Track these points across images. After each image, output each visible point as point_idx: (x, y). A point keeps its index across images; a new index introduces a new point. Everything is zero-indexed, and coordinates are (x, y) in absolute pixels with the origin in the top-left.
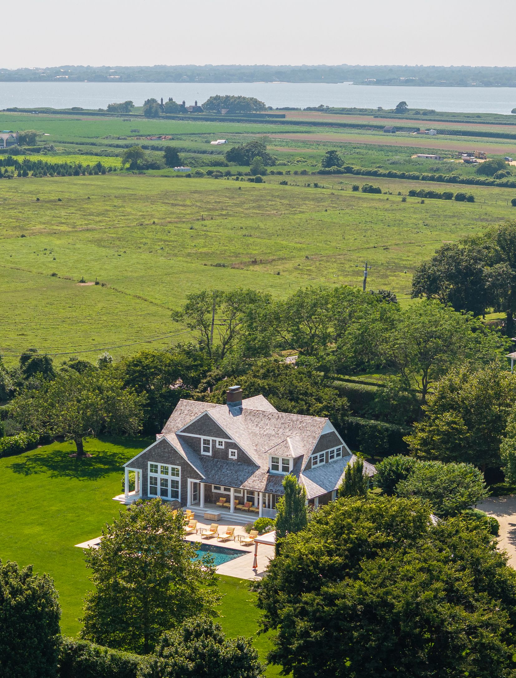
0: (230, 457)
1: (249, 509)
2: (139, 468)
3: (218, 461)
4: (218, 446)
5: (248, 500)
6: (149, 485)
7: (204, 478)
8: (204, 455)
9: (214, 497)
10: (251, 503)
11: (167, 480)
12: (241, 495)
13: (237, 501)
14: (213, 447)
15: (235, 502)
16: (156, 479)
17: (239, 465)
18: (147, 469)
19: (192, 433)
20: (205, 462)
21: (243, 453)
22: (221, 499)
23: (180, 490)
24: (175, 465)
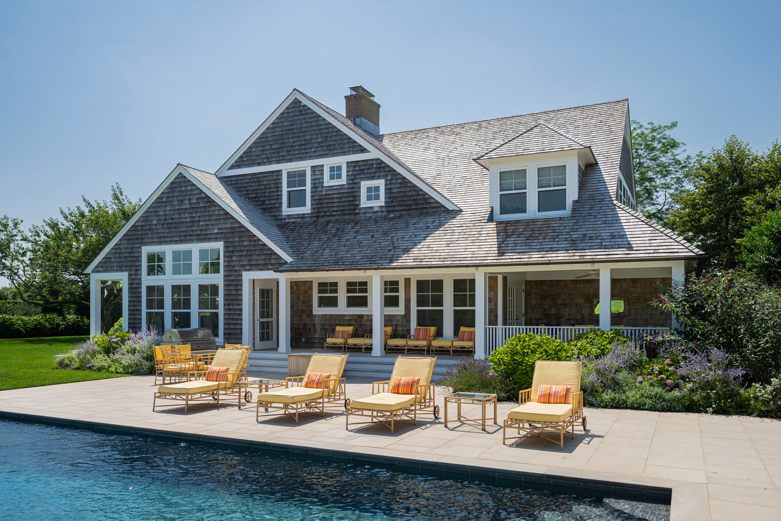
0: (364, 203)
1: (429, 345)
2: (120, 269)
3: (328, 222)
4: (327, 182)
5: (419, 323)
6: (144, 310)
7: (288, 259)
8: (289, 216)
9: (318, 327)
10: (433, 330)
11: (187, 288)
12: (400, 310)
13: (389, 329)
14: (314, 188)
15: (386, 332)
16: (160, 290)
17: (393, 218)
18: (138, 269)
19: (259, 164)
20: (292, 230)
21: (405, 181)
22: (338, 328)
23: (221, 311)
24: (209, 240)
